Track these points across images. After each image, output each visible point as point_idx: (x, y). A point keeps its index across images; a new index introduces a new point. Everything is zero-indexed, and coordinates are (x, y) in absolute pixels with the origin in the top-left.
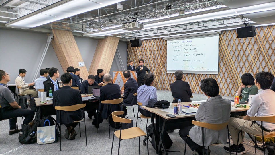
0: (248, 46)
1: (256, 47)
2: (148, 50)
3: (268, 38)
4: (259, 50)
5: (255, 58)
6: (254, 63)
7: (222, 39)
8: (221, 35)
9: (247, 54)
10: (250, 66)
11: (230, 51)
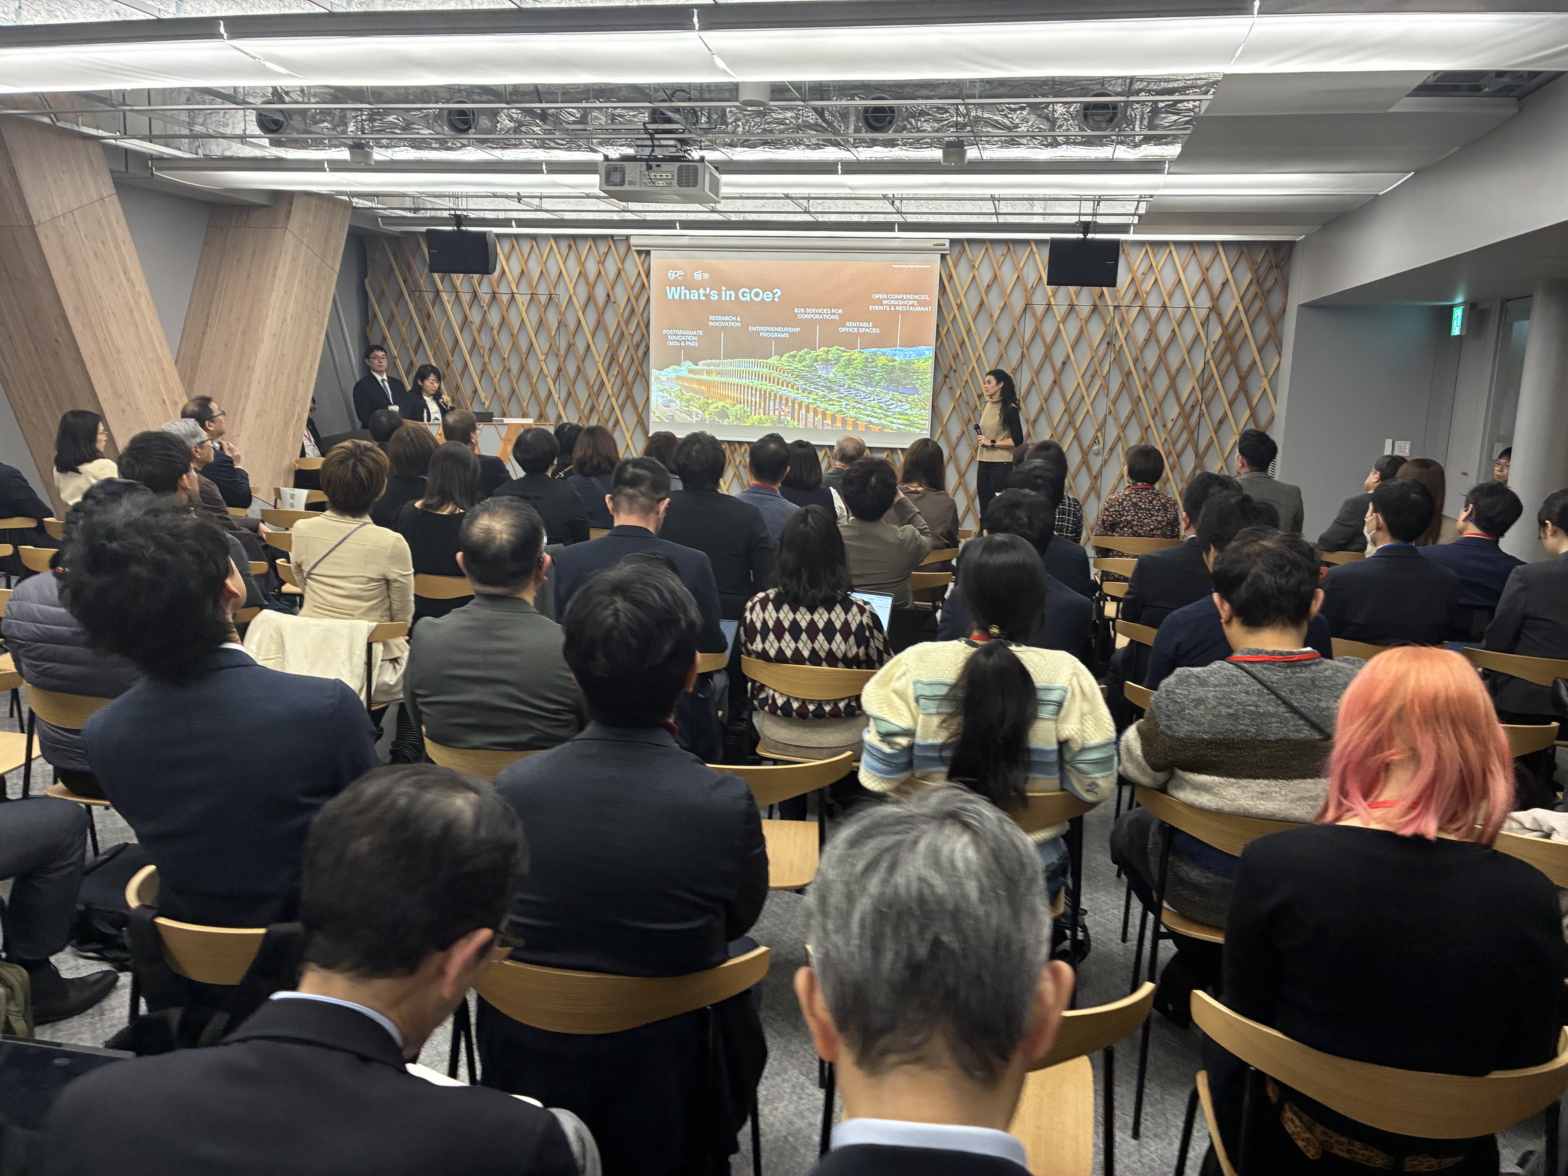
0: (1064, 320)
1: (1096, 331)
2: (522, 299)
3: (1148, 293)
4: (1108, 343)
5: (1093, 377)
6: (1086, 398)
7: (950, 277)
8: (948, 258)
9: (1058, 358)
10: (1070, 413)
11: (984, 340)
